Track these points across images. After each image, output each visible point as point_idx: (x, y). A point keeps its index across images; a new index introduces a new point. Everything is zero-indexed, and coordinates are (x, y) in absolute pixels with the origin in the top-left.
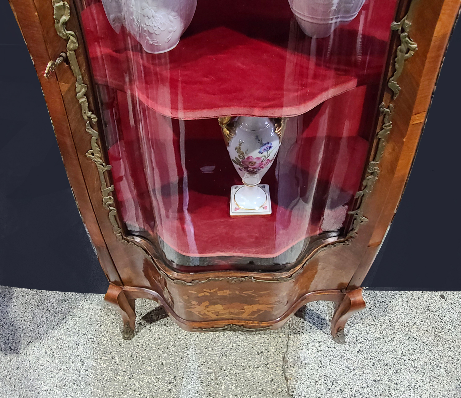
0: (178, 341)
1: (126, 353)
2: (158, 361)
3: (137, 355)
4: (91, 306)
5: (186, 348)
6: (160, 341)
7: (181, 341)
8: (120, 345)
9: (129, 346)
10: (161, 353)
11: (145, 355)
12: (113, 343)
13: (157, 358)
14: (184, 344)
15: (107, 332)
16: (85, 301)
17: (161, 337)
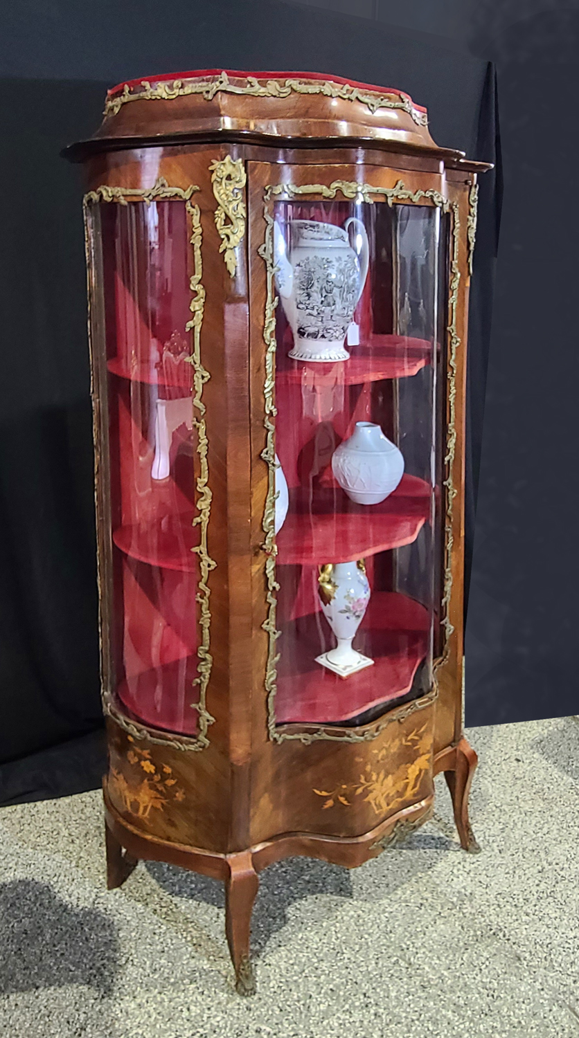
0: (320, 953)
1: (270, 1013)
2: (323, 991)
3: (288, 1003)
4: (138, 1001)
5: (338, 952)
6: (296, 967)
7: (322, 950)
8: (249, 1009)
9: (262, 1002)
10: (315, 979)
11: (298, 997)
12: (235, 1015)
13: (317, 988)
14: (331, 951)
15: (209, 1009)
16: (120, 1002)
17: (291, 962)
